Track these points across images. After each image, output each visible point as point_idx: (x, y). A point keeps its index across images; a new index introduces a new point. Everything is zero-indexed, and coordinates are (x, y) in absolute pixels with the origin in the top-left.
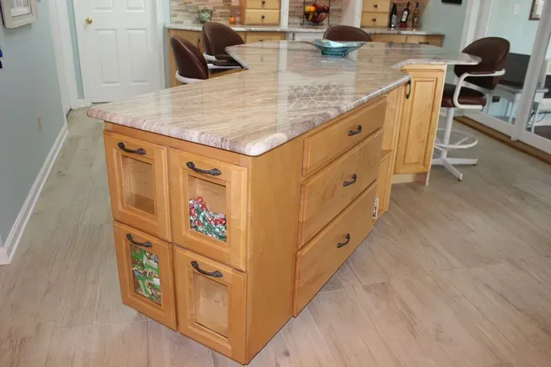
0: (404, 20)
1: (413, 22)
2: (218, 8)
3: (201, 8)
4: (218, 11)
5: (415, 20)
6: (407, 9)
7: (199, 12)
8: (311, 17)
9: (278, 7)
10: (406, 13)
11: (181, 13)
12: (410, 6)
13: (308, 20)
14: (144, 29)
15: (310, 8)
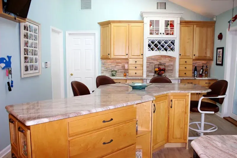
0: (201, 73)
1: (205, 73)
2: (120, 70)
3: (113, 70)
4: (120, 71)
5: (206, 73)
6: (202, 69)
7: (111, 72)
8: (157, 73)
9: (142, 69)
10: (202, 70)
11: (105, 72)
12: (204, 67)
13: (156, 74)
14: (91, 78)
15: (157, 69)
